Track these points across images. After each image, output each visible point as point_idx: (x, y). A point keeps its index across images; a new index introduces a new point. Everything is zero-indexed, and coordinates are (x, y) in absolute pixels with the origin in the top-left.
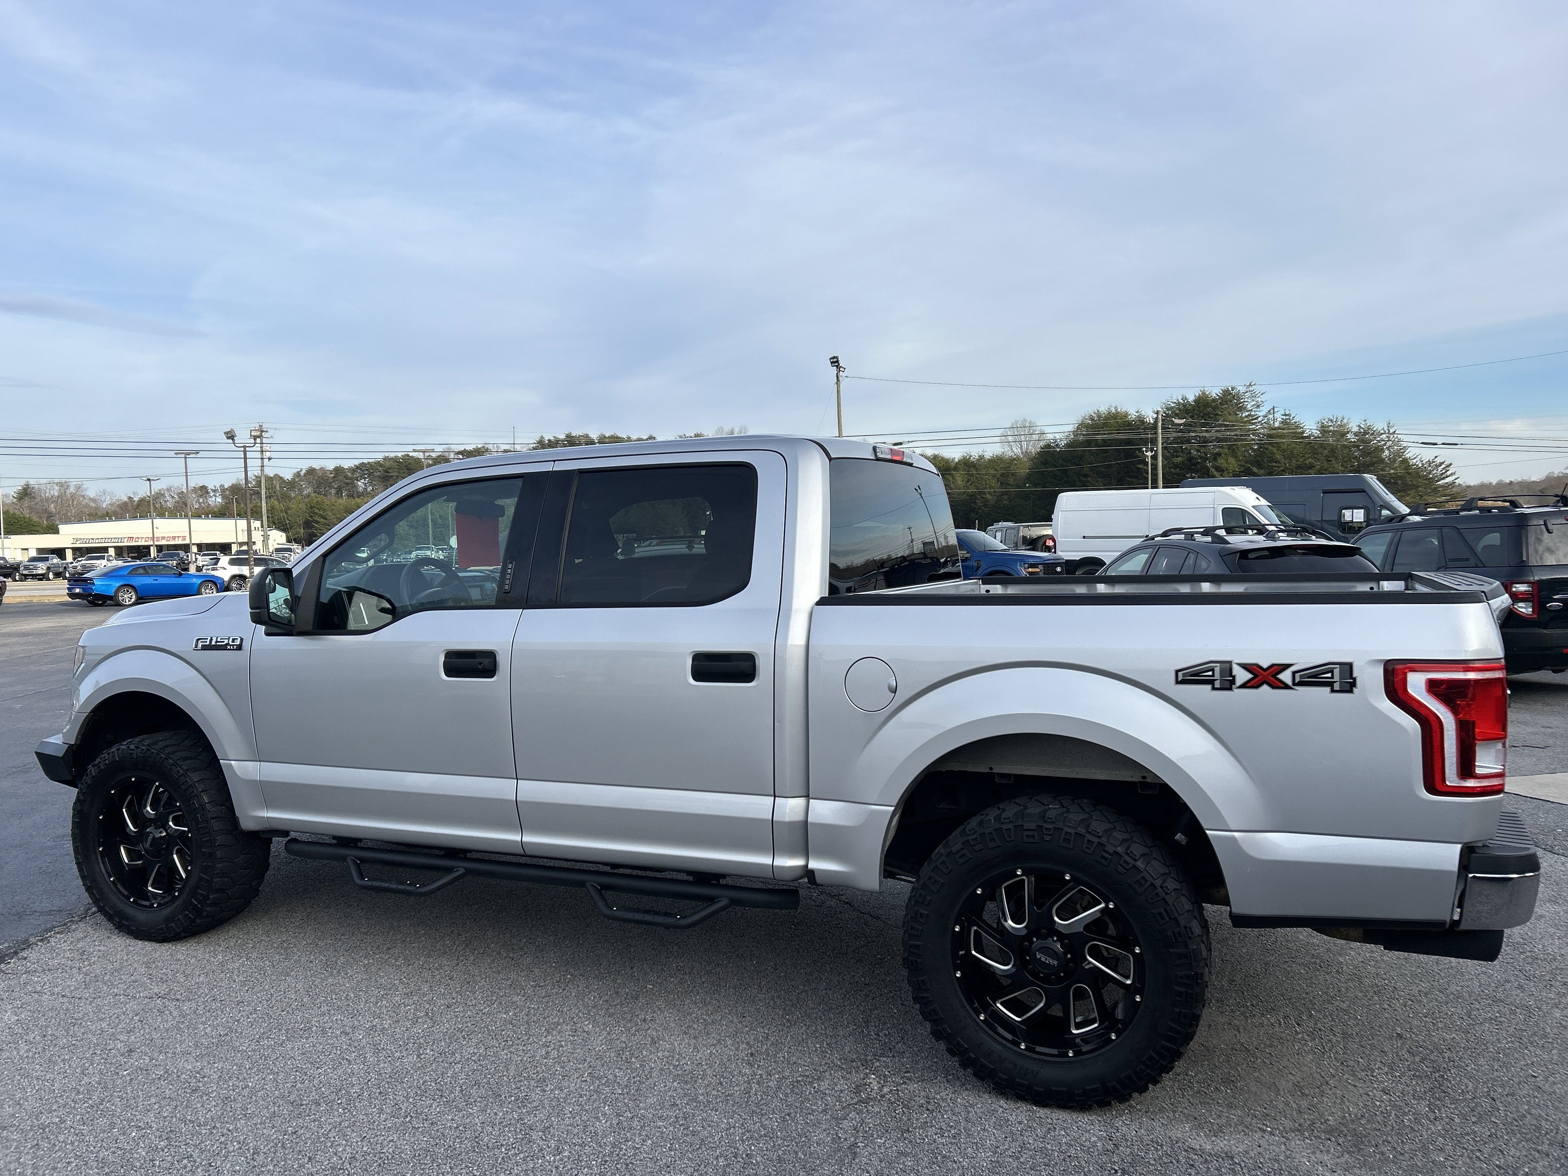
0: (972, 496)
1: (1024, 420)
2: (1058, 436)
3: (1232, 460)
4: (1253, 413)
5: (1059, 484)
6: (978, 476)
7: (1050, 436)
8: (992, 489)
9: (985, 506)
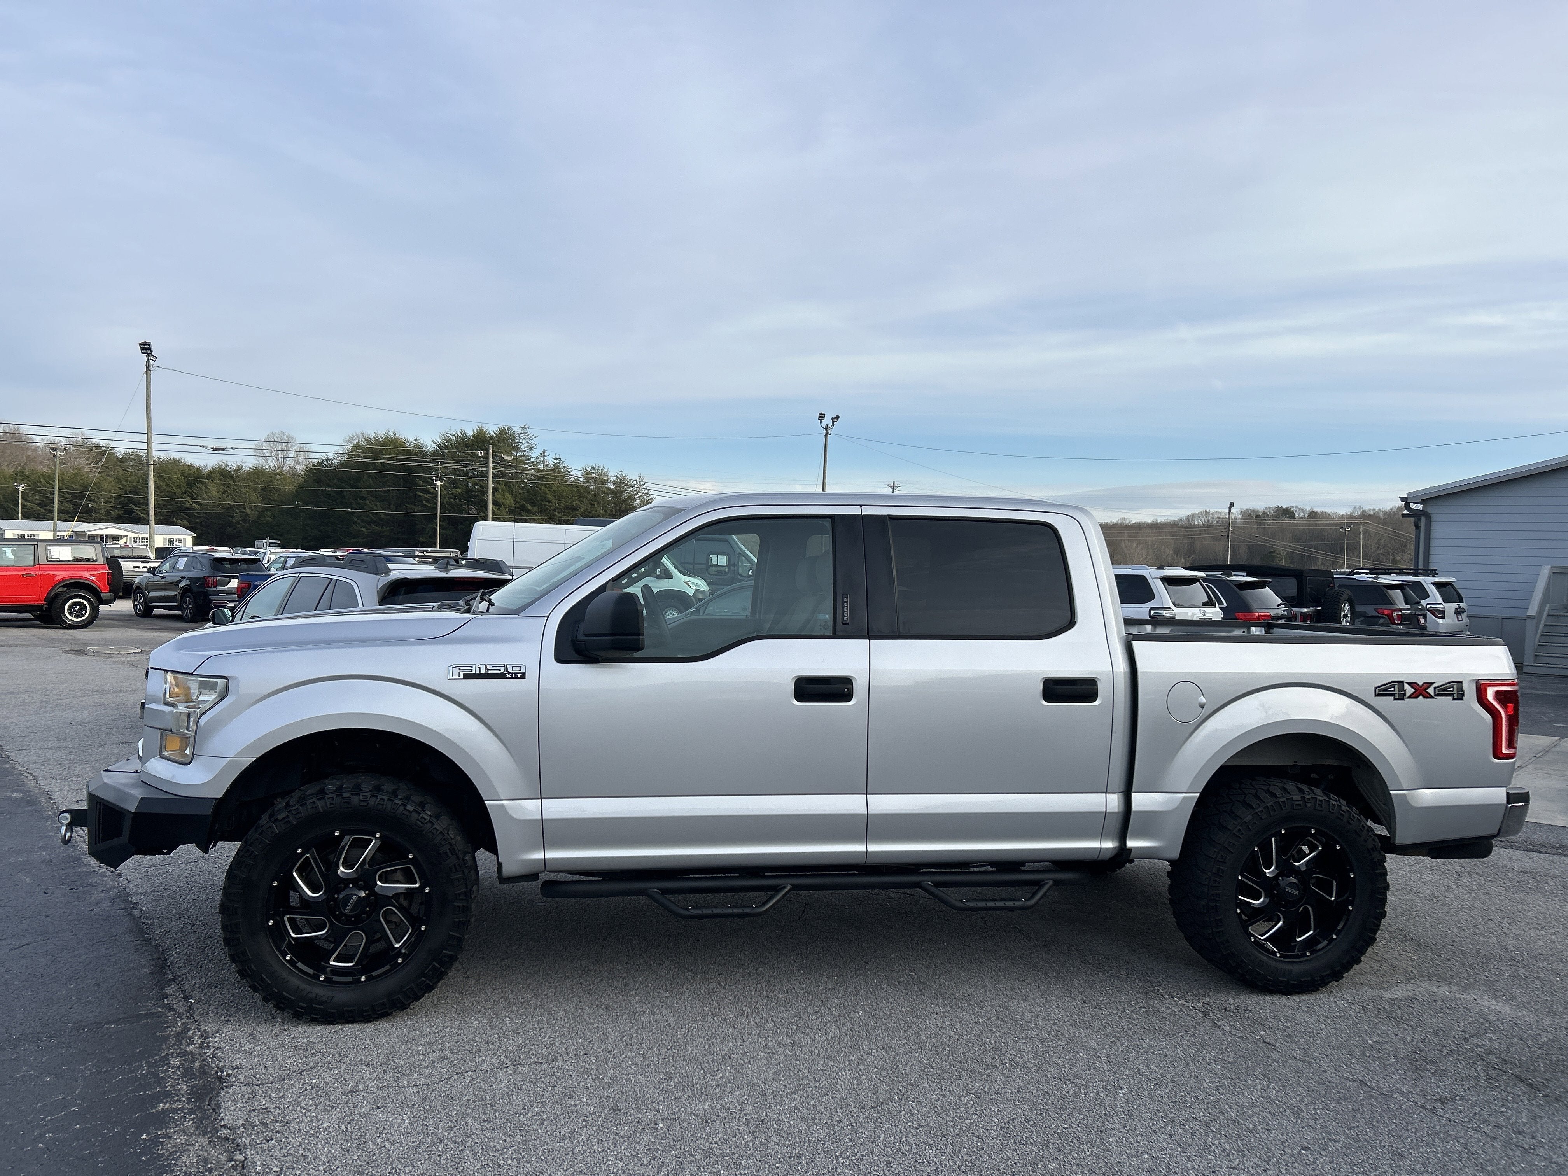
0: (228, 509)
1: (282, 433)
2: (331, 456)
3: (508, 495)
4: (526, 454)
5: (333, 504)
6: (236, 488)
7: (318, 456)
8: (252, 503)
9: (245, 521)
